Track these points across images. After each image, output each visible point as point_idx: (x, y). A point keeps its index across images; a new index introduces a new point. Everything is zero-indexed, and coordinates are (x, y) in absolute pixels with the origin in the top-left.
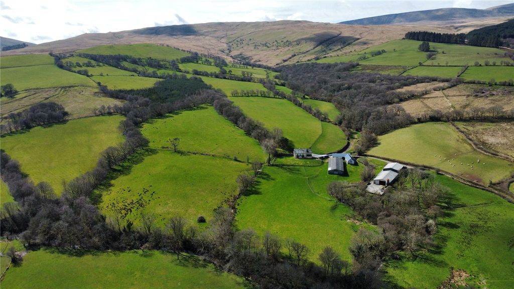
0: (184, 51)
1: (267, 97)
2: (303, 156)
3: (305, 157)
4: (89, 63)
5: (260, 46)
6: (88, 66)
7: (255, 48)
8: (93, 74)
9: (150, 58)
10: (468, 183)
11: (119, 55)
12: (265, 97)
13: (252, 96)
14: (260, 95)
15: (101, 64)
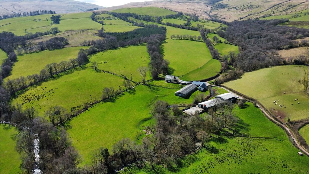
0: (175, 11)
1: (194, 41)
2: (171, 81)
3: (172, 81)
4: (109, 17)
5: (232, 9)
6: (108, 19)
7: (228, 10)
8: (106, 24)
9: (147, 15)
10: (272, 118)
11: (129, 13)
12: (193, 40)
13: (184, 39)
14: (189, 39)
15: (116, 18)
